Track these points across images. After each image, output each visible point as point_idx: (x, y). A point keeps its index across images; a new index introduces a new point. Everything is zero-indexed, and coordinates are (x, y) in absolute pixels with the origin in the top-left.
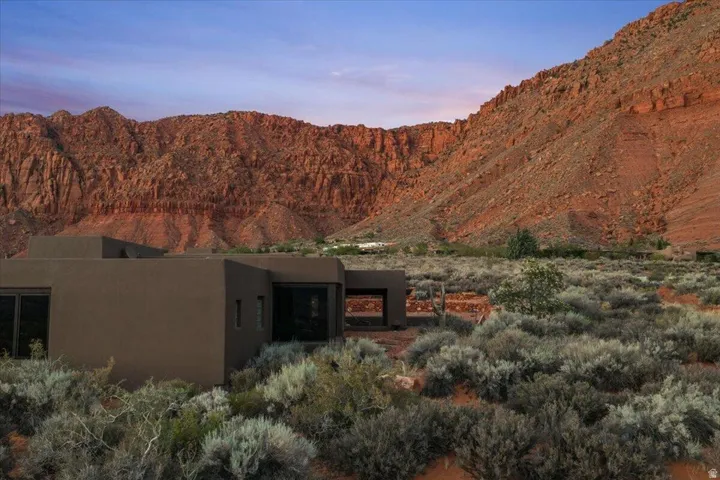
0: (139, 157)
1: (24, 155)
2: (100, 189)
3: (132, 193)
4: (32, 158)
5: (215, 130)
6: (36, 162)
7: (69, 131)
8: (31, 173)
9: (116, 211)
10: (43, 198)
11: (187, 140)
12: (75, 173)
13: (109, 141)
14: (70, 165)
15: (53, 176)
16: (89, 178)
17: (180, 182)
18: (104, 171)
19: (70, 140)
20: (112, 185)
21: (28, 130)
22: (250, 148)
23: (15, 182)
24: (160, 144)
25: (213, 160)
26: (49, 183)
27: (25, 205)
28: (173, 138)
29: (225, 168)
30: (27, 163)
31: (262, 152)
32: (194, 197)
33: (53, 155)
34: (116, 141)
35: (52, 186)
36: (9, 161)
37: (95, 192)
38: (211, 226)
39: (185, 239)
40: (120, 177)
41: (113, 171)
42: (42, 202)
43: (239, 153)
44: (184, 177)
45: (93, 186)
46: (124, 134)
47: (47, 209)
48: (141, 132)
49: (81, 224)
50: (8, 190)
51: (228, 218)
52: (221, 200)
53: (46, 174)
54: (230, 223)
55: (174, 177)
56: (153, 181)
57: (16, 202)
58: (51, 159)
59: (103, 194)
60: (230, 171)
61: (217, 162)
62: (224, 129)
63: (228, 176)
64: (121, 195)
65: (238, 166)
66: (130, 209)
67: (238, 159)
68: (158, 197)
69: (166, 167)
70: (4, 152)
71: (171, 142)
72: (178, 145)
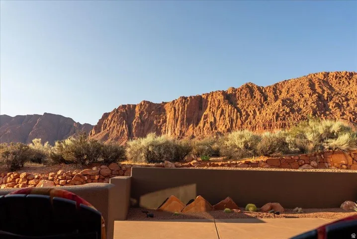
0: (265, 103)
1: (218, 108)
2: (249, 120)
3: (263, 121)
4: (221, 109)
5: (303, 85)
6: (223, 110)
8: (221, 116)
9: (257, 129)
10: (226, 126)
11: (288, 92)
12: (238, 113)
13: (252, 97)
14: (236, 110)
15: (229, 116)
16: (244, 115)
17: (287, 113)
18: (250, 111)
20: (254, 118)
21: (219, 98)
22: (323, 91)
23: (215, 120)
24: (275, 96)
25: (303, 100)
26: (228, 119)
27: (219, 129)
28: (281, 92)
29: (309, 103)
30: (219, 112)
31: (330, 92)
32: (294, 120)
33: (229, 107)
34: (255, 97)
35: (229, 120)
36: (212, 112)
37: (247, 121)
40: (258, 113)
41: (254, 111)
42: (226, 127)
43: (317, 94)
44: (288, 110)
45: (246, 119)
46: (257, 94)
47: (228, 130)
48: (265, 91)
50: (213, 124)
53: (227, 116)
55: (283, 110)
56: (273, 114)
57: (216, 129)
58: (228, 109)
59: (251, 122)
60: (313, 105)
61: (305, 101)
62: (308, 83)
63: (312, 107)
64: (259, 122)
65: (317, 101)
66: (263, 128)
67: (316, 97)
68: (276, 121)
69: (279, 107)
70: (210, 108)
71: (280, 94)
72: (284, 95)
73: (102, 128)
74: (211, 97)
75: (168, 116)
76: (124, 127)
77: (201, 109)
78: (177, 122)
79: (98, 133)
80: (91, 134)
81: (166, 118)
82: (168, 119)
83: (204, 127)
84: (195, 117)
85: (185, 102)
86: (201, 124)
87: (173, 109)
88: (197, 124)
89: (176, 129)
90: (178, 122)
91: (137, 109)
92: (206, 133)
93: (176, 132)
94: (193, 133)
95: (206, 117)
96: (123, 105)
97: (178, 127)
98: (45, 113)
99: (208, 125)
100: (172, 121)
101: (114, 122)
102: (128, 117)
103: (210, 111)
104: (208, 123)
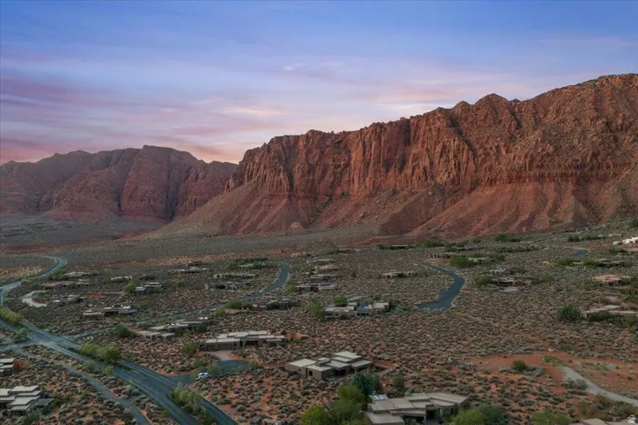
0: (518, 134)
1: (436, 143)
2: (488, 163)
3: (509, 168)
4: (441, 144)
5: (583, 100)
6: (444, 147)
7: (466, 119)
8: (441, 156)
9: (498, 183)
10: (449, 173)
11: (558, 112)
12: (471, 152)
13: (495, 122)
14: (466, 147)
15: (455, 156)
16: (480, 155)
17: (548, 155)
18: (491, 148)
19: (467, 126)
20: (497, 159)
21: (438, 124)
22: (616, 113)
23: (431, 163)
24: (535, 119)
25: (579, 129)
26: (453, 162)
27: (438, 179)
28: (546, 113)
29: (589, 136)
30: (439, 149)
31: (628, 114)
32: (560, 166)
33: (455, 140)
34: (500, 121)
35: (455, 164)
36: (427, 149)
37: (485, 165)
38: (574, 192)
39: (550, 205)
40: (504, 152)
41: (498, 147)
42: (449, 177)
43: (604, 120)
44: (551, 149)
45: (484, 161)
46: (506, 116)
47: (453, 182)
48: (520, 111)
49: (473, 194)
50: (428, 170)
51: (591, 182)
52: (585, 166)
53: (451, 156)
54: (592, 187)
55: (543, 150)
56: (526, 156)
57: (433, 178)
58: (454, 144)
59: (491, 167)
60: (595, 138)
61: (583, 131)
62: (591, 98)
63: (593, 143)
64: (501, 170)
65: (603, 132)
66: (508, 181)
67: (603, 125)
68: (530, 170)
69: (537, 142)
70: (423, 142)
71: (545, 115)
72: (550, 118)
73: (246, 176)
74: (424, 124)
75: (354, 155)
76: (282, 176)
77: (409, 144)
78: (368, 167)
79: (239, 186)
80: (228, 187)
81: (350, 159)
82: (352, 162)
83: (413, 174)
84: (397, 157)
85: (381, 132)
86: (409, 171)
87: (361, 144)
88: (401, 169)
89: (367, 180)
90: (371, 166)
91: (301, 144)
92: (416, 186)
93: (368, 185)
94: (395, 186)
95: (416, 158)
96: (277, 138)
97: (370, 175)
98: (145, 146)
99: (419, 171)
100: (360, 165)
101: (265, 167)
102: (286, 159)
103: (423, 147)
104: (419, 167)
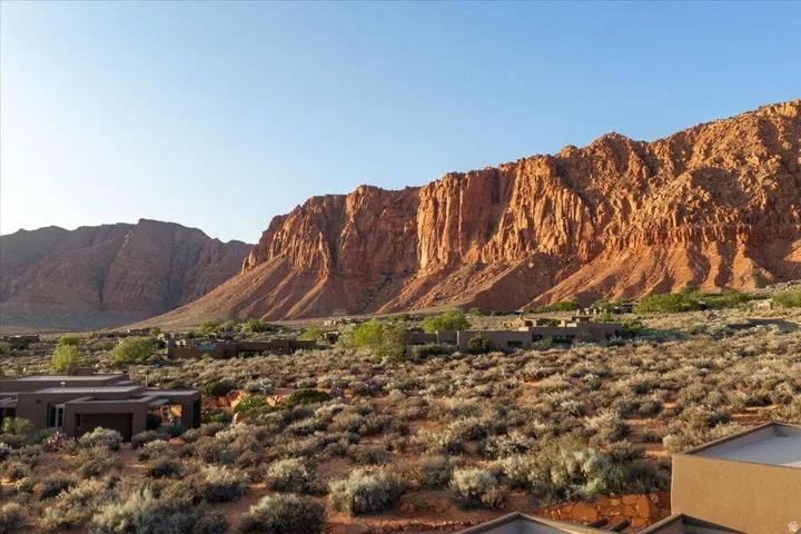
0: (652, 182)
1: (537, 197)
2: (612, 223)
3: (646, 224)
4: (544, 198)
5: (743, 134)
6: (548, 202)
7: (577, 166)
8: (544, 216)
9: (631, 245)
10: (557, 238)
11: (707, 154)
12: (587, 209)
13: (618, 169)
14: (580, 201)
15: (564, 215)
16: (600, 213)
17: (703, 204)
18: (615, 203)
19: (578, 175)
20: (624, 218)
21: (538, 172)
23: (531, 224)
24: (675, 164)
25: (743, 171)
26: (562, 222)
27: (541, 247)
28: (690, 154)
29: (760, 180)
30: (540, 206)
32: (722, 220)
33: (563, 193)
34: (626, 168)
35: (564, 226)
36: (524, 206)
37: (607, 226)
38: (746, 254)
39: (714, 271)
40: (633, 206)
41: (625, 201)
42: (556, 242)
43: (779, 157)
44: (707, 197)
45: (606, 220)
46: (633, 164)
47: (562, 249)
48: (652, 153)
49: (596, 262)
50: (526, 234)
51: (770, 242)
52: (758, 219)
53: (558, 214)
54: (773, 247)
55: (695, 198)
56: (671, 207)
57: (534, 245)
58: (561, 198)
59: (617, 228)
60: (768, 182)
61: (750, 173)
62: (756, 130)
63: (766, 188)
64: (635, 227)
65: (777, 173)
66: (646, 241)
67: (777, 164)
68: (678, 225)
69: (685, 188)
70: (519, 197)
71: (689, 159)
72: (697, 161)
73: (272, 250)
74: (519, 173)
75: (420, 219)
76: (321, 247)
77: (498, 201)
78: (441, 235)
79: (261, 262)
80: (247, 265)
81: (416, 224)
82: (419, 226)
83: (504, 241)
84: (483, 219)
85: (459, 184)
86: (498, 238)
87: (431, 202)
88: (488, 237)
89: (440, 250)
90: (445, 232)
91: (349, 204)
92: (509, 257)
93: (440, 256)
94: (480, 257)
95: (510, 219)
96: (316, 198)
97: (444, 244)
98: (142, 220)
99: (514, 238)
100: (430, 231)
101: (298, 236)
102: (327, 225)
103: (518, 204)
104: (513, 233)
